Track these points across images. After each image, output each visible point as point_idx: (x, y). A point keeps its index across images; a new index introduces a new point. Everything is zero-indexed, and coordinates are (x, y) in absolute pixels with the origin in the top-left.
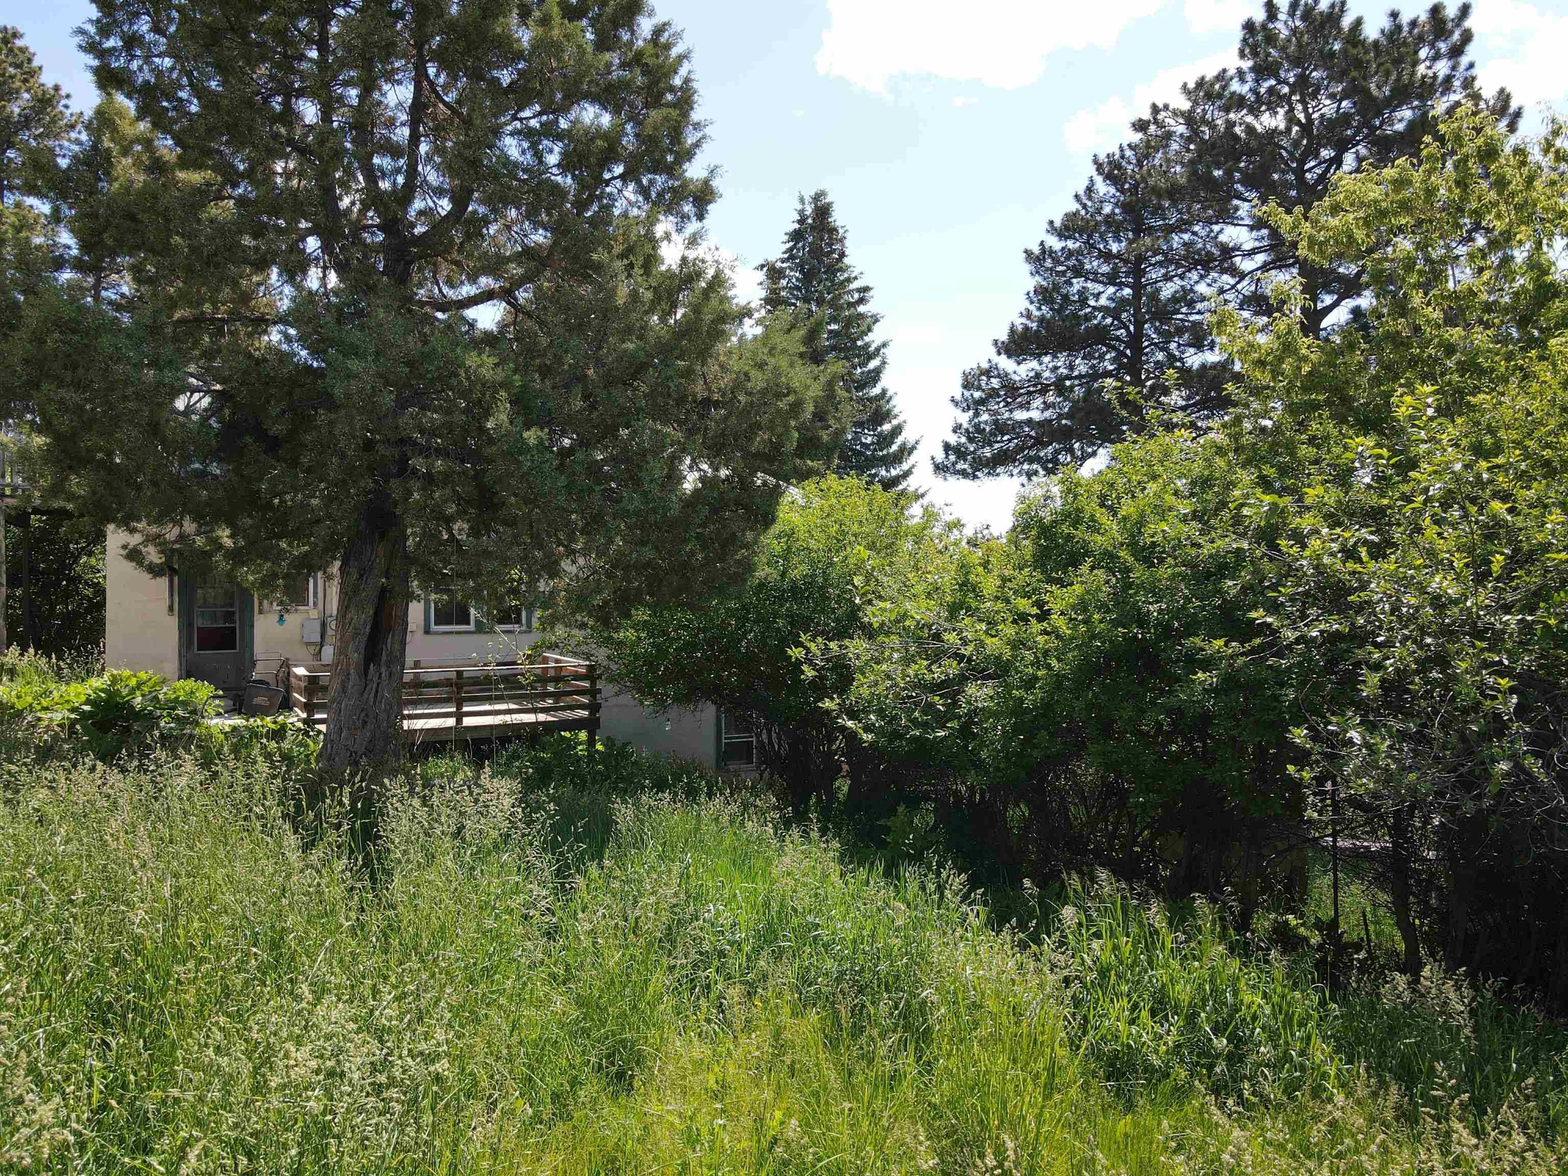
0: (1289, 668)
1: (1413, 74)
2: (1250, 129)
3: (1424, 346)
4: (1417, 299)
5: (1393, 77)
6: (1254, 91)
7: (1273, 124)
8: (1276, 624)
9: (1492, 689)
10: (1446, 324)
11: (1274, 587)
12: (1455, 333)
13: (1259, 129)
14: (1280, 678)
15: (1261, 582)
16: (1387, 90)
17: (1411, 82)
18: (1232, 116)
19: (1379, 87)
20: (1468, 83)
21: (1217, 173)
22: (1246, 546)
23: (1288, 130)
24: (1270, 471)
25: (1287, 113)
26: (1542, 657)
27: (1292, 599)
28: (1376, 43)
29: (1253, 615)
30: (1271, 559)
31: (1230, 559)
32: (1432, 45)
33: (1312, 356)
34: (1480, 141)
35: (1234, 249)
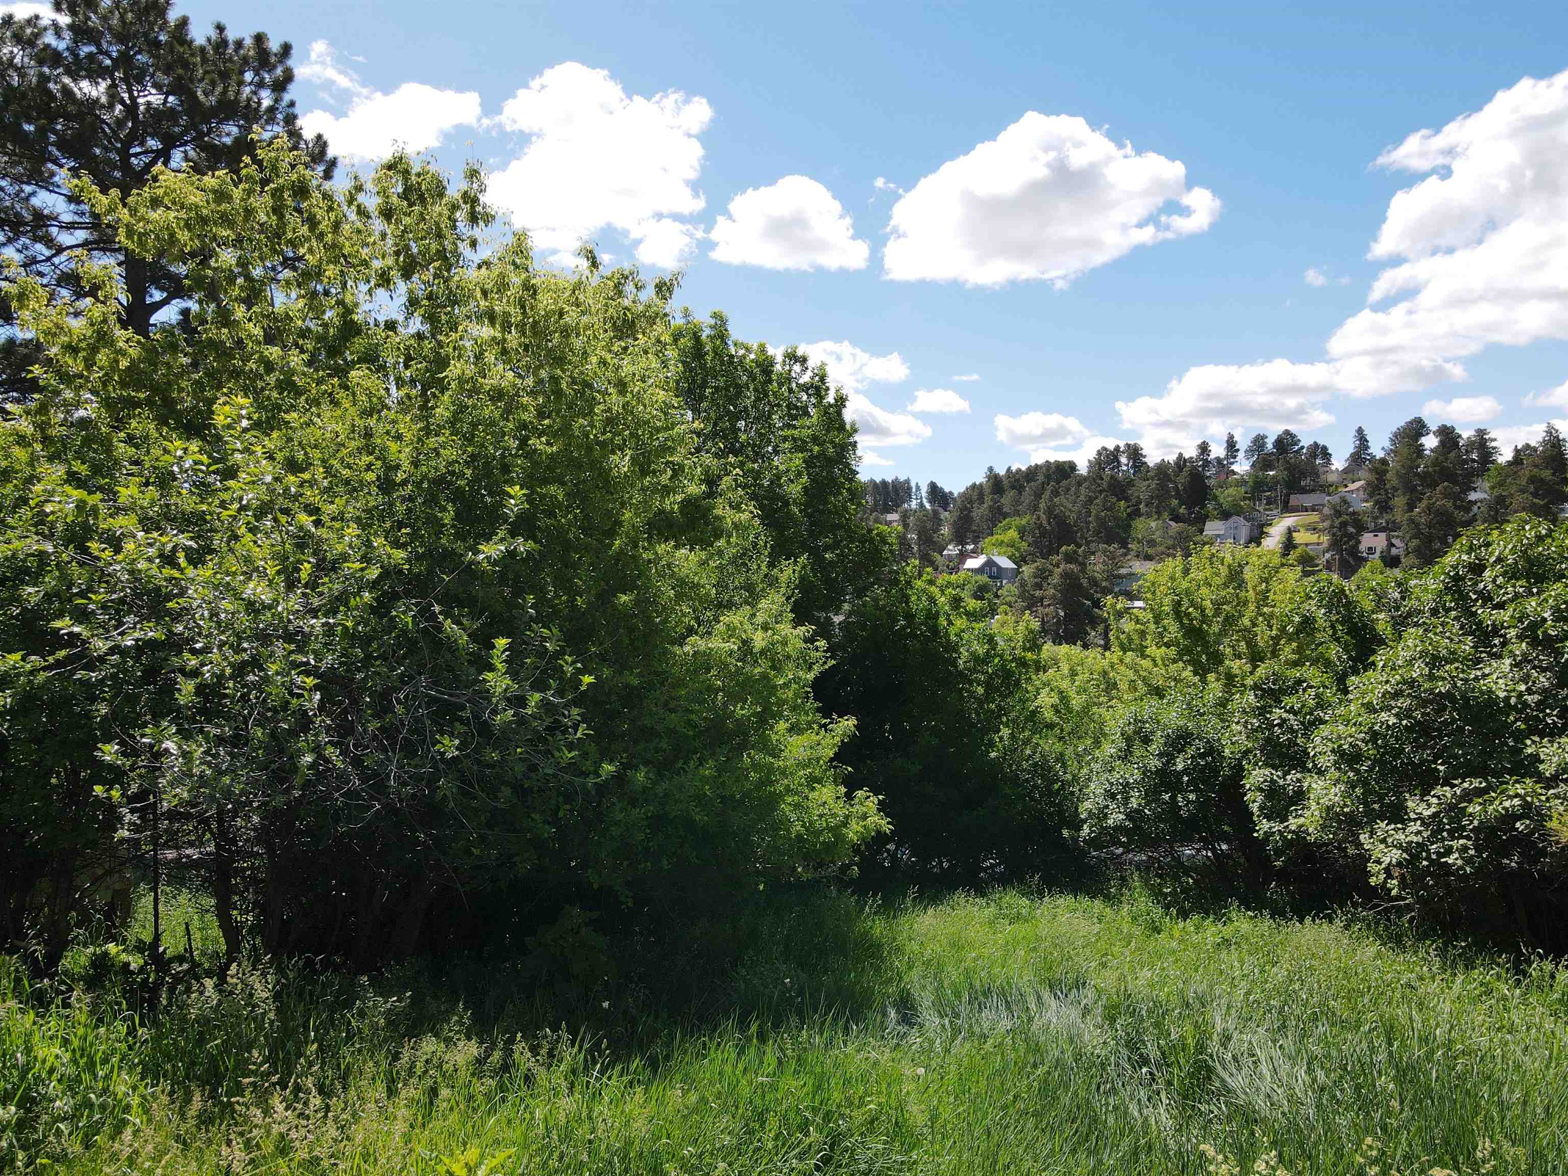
0: (101, 682)
1: (238, 93)
2: (66, 91)
3: (245, 360)
4: (240, 312)
5: (219, 89)
6: (73, 51)
7: (94, 94)
8: (86, 634)
9: (299, 687)
10: (266, 343)
11: (82, 594)
12: (274, 352)
13: (79, 95)
14: (90, 692)
15: (69, 588)
16: (213, 99)
17: (237, 101)
18: (46, 70)
19: (206, 94)
20: (290, 119)
21: (29, 128)
22: (50, 549)
23: (111, 106)
24: (82, 469)
25: (110, 87)
26: (343, 655)
27: (104, 607)
28: (202, 49)
29: (58, 624)
30: (81, 564)
31: (32, 563)
32: (257, 73)
33: (131, 351)
34: (294, 177)
35: (49, 218)
